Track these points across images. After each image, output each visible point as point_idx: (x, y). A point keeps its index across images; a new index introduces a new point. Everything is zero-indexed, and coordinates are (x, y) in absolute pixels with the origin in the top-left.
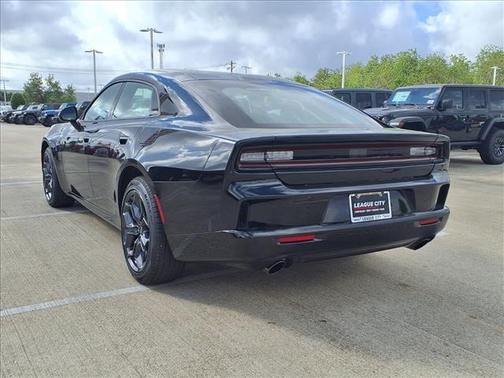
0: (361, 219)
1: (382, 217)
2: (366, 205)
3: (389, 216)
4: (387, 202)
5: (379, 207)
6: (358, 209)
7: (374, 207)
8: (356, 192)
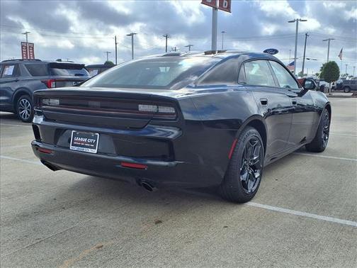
0: (76, 148)
1: (90, 150)
2: (82, 139)
3: (95, 151)
4: (96, 142)
5: (90, 143)
6: (76, 141)
7: (87, 142)
8: (77, 130)
